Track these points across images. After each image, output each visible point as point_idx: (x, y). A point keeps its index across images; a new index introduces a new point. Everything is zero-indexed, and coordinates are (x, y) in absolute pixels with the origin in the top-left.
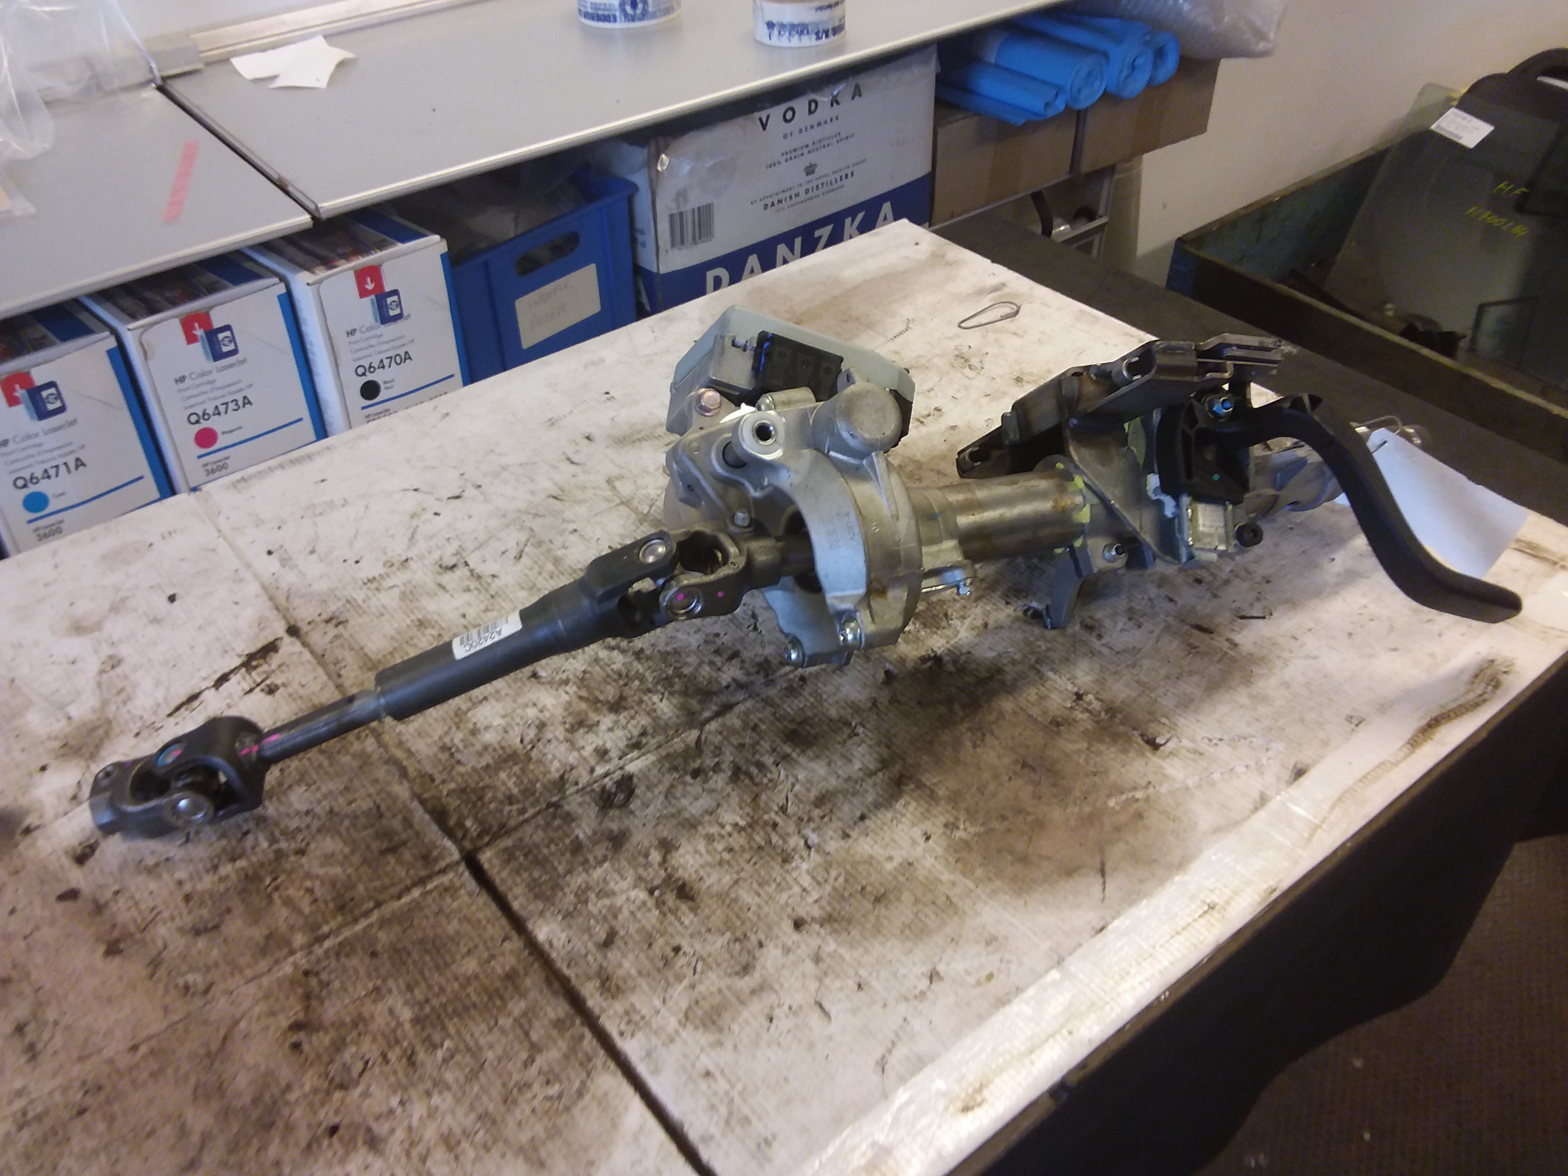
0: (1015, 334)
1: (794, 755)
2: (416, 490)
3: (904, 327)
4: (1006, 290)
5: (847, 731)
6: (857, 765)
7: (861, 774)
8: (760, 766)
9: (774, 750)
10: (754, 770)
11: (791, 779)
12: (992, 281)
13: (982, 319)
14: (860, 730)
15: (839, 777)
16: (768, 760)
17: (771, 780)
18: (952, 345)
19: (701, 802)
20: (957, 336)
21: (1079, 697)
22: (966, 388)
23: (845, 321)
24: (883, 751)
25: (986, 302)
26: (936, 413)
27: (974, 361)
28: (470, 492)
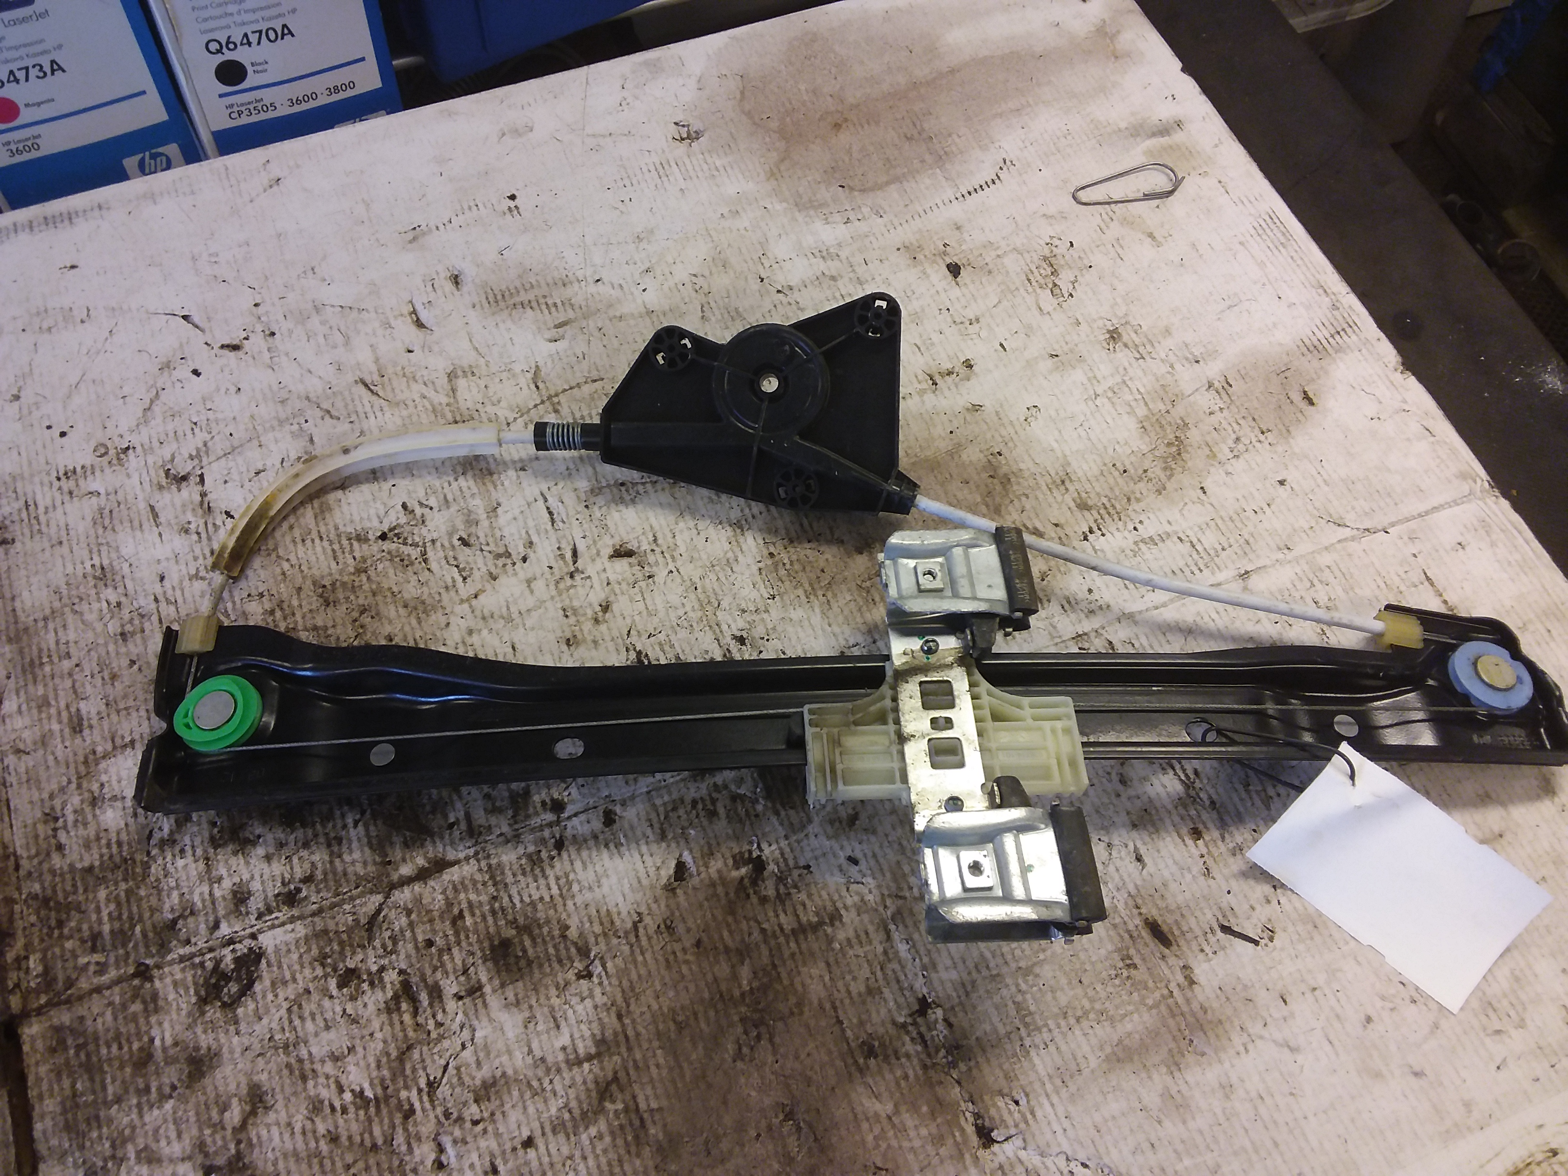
0: (1151, 236)
1: (487, 989)
2: (185, 318)
3: (989, 175)
4: (1178, 137)
5: (579, 965)
6: (564, 1039)
7: (561, 1057)
8: (436, 993)
9: (465, 972)
10: (424, 997)
11: (466, 1034)
12: (1165, 112)
13: (1116, 190)
14: (597, 969)
15: (530, 1051)
16: (450, 987)
17: (439, 1025)
18: (1046, 231)
19: (332, 1035)
20: (1063, 216)
21: (924, 1006)
22: (1029, 331)
23: (909, 139)
24: (611, 1021)
25: (1137, 155)
26: (963, 371)
27: (1064, 280)
28: (257, 343)
